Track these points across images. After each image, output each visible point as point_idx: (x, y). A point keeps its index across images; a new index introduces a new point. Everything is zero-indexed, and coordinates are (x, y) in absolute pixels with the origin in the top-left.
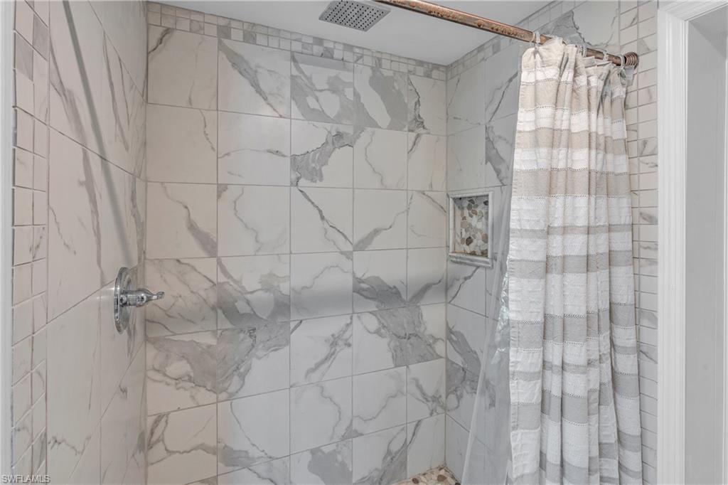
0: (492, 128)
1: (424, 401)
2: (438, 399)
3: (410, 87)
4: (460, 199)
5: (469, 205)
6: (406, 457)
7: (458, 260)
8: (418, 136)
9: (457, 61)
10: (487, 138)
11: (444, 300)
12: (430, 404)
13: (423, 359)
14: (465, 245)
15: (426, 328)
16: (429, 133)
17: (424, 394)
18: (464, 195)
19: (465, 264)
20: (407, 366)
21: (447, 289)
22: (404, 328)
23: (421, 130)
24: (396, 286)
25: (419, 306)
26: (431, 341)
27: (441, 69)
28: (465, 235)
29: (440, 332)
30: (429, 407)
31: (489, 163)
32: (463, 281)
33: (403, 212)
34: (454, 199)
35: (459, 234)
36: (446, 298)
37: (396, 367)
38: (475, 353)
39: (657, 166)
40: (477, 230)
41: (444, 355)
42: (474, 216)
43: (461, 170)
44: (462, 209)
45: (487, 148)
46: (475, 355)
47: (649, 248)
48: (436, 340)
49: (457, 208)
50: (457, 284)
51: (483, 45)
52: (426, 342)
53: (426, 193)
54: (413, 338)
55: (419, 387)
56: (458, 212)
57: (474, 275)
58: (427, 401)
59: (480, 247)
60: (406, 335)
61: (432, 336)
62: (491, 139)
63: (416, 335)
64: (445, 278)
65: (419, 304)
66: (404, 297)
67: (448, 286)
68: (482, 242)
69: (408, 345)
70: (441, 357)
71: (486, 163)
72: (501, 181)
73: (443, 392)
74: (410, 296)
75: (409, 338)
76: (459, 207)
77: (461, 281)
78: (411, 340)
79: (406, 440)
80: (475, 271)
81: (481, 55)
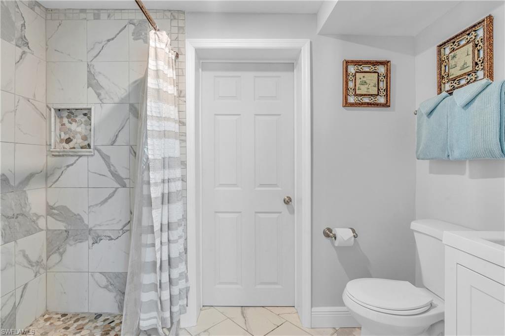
0: (93, 66)
1: (30, 266)
2: (41, 262)
3: (17, 10)
4: (59, 110)
5: (68, 115)
6: (15, 318)
7: (61, 154)
8: (24, 53)
9: (58, 10)
10: (89, 72)
11: (44, 186)
12: (34, 268)
13: (29, 233)
14: (64, 144)
15: (31, 209)
16: (33, 54)
17: (29, 262)
18: (63, 107)
19: (69, 155)
20: (16, 241)
21: (47, 177)
22: (13, 209)
23: (26, 49)
24: (6, 174)
25: (25, 191)
26: (35, 218)
27: (42, 8)
28: (64, 137)
29: (42, 211)
30: (34, 271)
31: (90, 88)
32: (66, 168)
33: (12, 112)
34: (55, 109)
35: (59, 136)
36: (46, 184)
37: (5, 243)
38: (79, 215)
39: (185, 102)
40: (77, 133)
41: (44, 227)
42: (74, 123)
43: (62, 89)
44: (61, 118)
45: (88, 78)
46: (78, 217)
47: (183, 135)
48: (38, 217)
49: (57, 117)
50: (59, 172)
51: (86, 10)
52: (31, 219)
53: (30, 100)
54: (20, 217)
55: (26, 256)
56: (58, 120)
57: (76, 163)
58: (32, 266)
59: (79, 144)
60: (14, 215)
61: (35, 214)
62: (92, 72)
63: (23, 215)
64: (45, 169)
65: (25, 189)
66: (12, 183)
67: (48, 175)
68: (81, 140)
69: (16, 224)
70: (43, 230)
71: (88, 88)
72: (101, 100)
73: (44, 256)
74: (17, 183)
75: (17, 217)
76: (58, 116)
77: (63, 169)
78: (18, 219)
79: (15, 303)
80: (77, 160)
81: (83, 15)
